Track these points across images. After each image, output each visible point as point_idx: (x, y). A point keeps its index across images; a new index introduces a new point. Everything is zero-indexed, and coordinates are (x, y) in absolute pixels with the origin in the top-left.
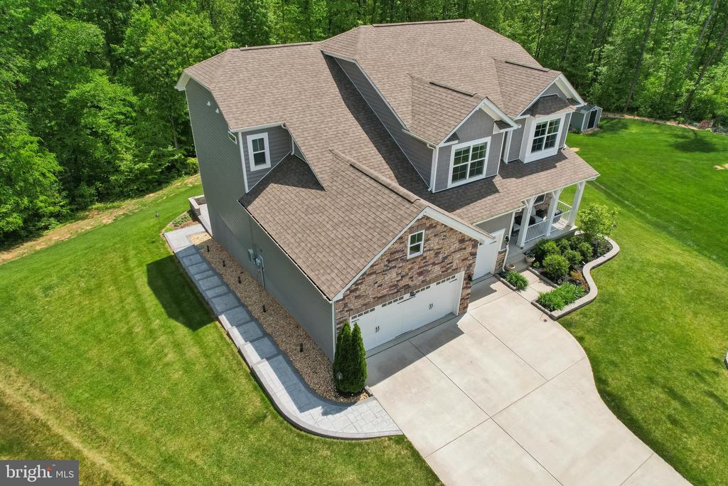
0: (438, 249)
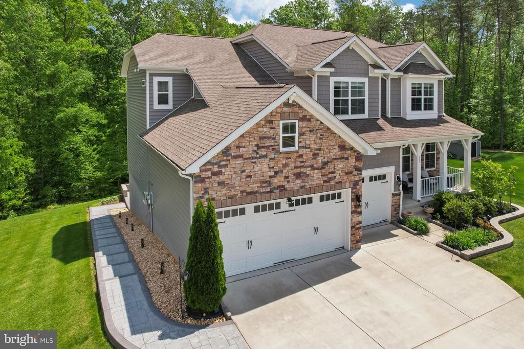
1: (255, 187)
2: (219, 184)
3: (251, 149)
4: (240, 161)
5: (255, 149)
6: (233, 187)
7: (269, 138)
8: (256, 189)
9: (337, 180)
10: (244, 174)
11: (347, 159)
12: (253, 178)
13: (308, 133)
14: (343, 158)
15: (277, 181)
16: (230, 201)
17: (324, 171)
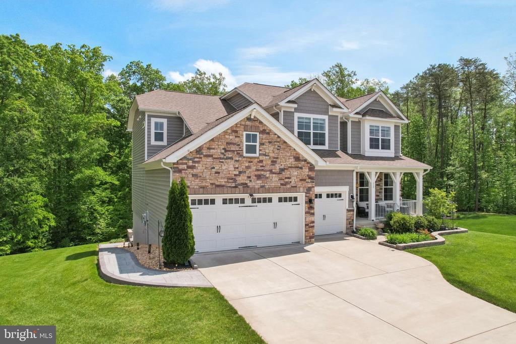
0: (274, 158)
1: (222, 181)
2: (193, 175)
3: (219, 151)
4: (210, 159)
5: (223, 151)
6: (205, 179)
7: (234, 144)
8: (223, 183)
9: (293, 184)
10: (213, 170)
11: (301, 168)
12: (221, 175)
13: (267, 144)
14: (298, 167)
15: (241, 179)
16: (201, 190)
17: (281, 176)
